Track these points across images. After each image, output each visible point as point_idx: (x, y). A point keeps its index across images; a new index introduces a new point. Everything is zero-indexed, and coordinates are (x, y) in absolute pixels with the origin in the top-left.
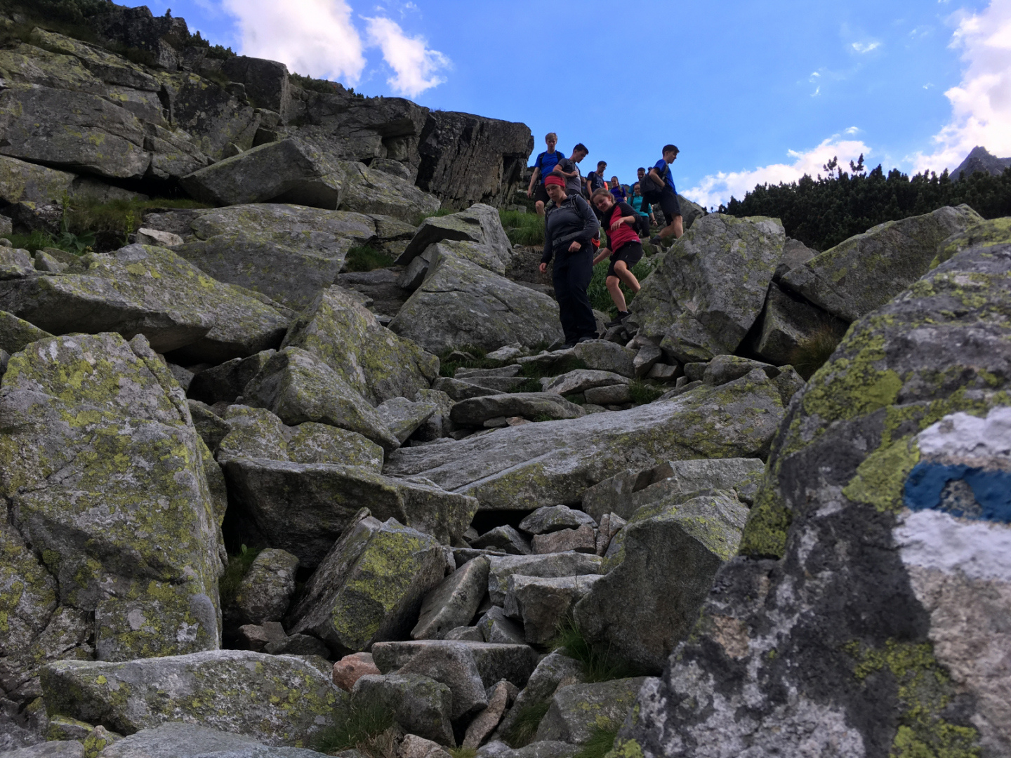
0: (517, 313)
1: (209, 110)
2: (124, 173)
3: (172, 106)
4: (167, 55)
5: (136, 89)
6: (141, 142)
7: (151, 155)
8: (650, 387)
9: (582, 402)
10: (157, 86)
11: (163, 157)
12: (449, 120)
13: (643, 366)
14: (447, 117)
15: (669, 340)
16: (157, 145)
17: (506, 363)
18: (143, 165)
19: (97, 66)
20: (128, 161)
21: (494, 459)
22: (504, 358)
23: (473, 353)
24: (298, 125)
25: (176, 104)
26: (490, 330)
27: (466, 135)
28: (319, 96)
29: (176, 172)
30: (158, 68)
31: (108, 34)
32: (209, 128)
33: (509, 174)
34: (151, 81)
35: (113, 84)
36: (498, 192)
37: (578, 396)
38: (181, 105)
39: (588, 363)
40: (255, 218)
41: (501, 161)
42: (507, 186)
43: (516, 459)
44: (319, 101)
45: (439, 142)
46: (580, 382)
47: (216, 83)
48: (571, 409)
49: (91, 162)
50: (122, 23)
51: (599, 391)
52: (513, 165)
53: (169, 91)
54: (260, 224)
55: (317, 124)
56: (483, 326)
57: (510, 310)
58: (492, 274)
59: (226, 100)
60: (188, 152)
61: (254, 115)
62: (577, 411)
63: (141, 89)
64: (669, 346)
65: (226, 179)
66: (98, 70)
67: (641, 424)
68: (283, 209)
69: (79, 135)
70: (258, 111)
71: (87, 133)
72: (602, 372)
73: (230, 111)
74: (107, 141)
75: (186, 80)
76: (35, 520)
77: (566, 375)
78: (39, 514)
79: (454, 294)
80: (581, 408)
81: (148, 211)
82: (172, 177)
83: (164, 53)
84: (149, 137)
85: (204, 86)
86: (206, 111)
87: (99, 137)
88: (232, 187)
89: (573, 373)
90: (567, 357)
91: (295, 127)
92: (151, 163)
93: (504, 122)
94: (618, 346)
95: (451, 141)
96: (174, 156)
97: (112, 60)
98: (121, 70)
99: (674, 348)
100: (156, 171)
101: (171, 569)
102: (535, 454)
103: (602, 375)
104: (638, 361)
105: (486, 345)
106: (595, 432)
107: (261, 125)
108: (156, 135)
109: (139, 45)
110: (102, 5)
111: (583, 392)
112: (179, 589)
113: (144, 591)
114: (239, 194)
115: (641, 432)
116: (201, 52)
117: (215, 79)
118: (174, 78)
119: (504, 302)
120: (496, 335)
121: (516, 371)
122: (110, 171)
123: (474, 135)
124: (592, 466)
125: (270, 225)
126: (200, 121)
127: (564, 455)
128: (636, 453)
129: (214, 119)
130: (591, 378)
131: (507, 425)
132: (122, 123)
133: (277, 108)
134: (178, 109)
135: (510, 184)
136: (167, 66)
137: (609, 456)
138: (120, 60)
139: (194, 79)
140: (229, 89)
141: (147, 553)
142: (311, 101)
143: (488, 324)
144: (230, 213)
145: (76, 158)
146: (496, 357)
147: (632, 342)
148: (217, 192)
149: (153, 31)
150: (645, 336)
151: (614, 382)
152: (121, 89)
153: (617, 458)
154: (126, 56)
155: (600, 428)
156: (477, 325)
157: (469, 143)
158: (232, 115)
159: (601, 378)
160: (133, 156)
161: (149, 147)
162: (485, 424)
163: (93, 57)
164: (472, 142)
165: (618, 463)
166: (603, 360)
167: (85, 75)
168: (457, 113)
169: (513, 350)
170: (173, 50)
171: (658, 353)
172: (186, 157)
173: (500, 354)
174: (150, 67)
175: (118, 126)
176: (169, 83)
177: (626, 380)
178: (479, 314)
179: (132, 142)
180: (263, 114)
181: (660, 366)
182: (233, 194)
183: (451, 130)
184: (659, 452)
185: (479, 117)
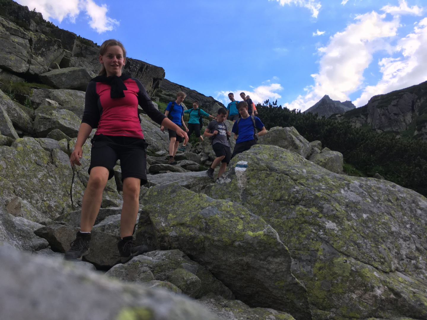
0: (164, 141)
1: (47, 48)
2: (20, 71)
3: (33, 45)
4: (33, 25)
5: (21, 37)
6: (27, 61)
7: (30, 65)
8: (205, 167)
9: (186, 169)
10: (29, 37)
11: (33, 66)
12: (135, 63)
13: (203, 161)
14: (134, 61)
15: (211, 154)
16: (32, 62)
17: (162, 155)
18: (26, 69)
19: (8, 27)
20: (21, 67)
21: (165, 180)
22: (161, 154)
23: (151, 151)
24: (78, 57)
25: (35, 44)
26: (156, 145)
27: (141, 69)
28: (86, 47)
29: (37, 72)
30: (29, 30)
31: (10, 14)
32: (45, 55)
33: (154, 85)
34: (27, 35)
35: (13, 34)
36: (150, 91)
37: (185, 167)
38: (36, 45)
39: (188, 158)
40: (71, 95)
41: (152, 80)
42: (153, 90)
43: (170, 181)
44: (86, 49)
45: (130, 71)
46: (186, 163)
47: (51, 39)
48: (183, 170)
49: (9, 66)
50: (16, 11)
51: (191, 167)
52: (156, 82)
53: (33, 40)
54: (73, 98)
55: (85, 57)
56: (154, 143)
57: (162, 139)
58: (156, 127)
59: (53, 45)
60: (42, 66)
61: (63, 52)
62: (185, 171)
63: (23, 38)
64: (211, 156)
65: (59, 79)
66: (8, 29)
67: (203, 175)
68: (81, 93)
69: (6, 56)
70: (64, 51)
71: (9, 55)
72: (192, 161)
73: (54, 49)
74: (16, 59)
75: (40, 36)
76: (83, 176)
77: (181, 161)
78: (84, 175)
79: (145, 132)
80: (186, 170)
81: (32, 88)
82: (35, 74)
83: (32, 25)
84: (30, 59)
85: (46, 39)
86: (45, 48)
87: (13, 57)
88: (61, 82)
89: (183, 161)
90: (181, 156)
91: (77, 58)
92: (29, 68)
93: (155, 66)
94: (197, 154)
95: (135, 71)
96: (38, 67)
97: (12, 25)
98: (17, 30)
99: (212, 157)
100: (30, 71)
101: (112, 189)
102: (175, 180)
103: (192, 162)
104: (202, 159)
105: (155, 149)
106: (191, 176)
107: (65, 56)
108: (33, 59)
109: (23, 20)
110: (9, 2)
111: (186, 166)
112: (114, 193)
113: (107, 193)
114: (63, 85)
115: (203, 177)
116: (44, 25)
117: (50, 37)
118: (35, 35)
119: (160, 136)
120: (158, 147)
121: (165, 158)
122: (15, 70)
123: (144, 70)
124: (190, 184)
125: (76, 98)
126: (43, 52)
127: (183, 181)
128: (202, 182)
129: (48, 52)
130: (189, 163)
131: (166, 173)
132: (22, 53)
133: (71, 50)
134: (35, 47)
135: (154, 89)
136: (32, 29)
137: (195, 182)
138: (15, 25)
139: (43, 36)
140: (55, 41)
141: (107, 186)
142: (83, 48)
143: (156, 143)
144: (63, 92)
145: (4, 64)
146: (159, 154)
147: (200, 154)
148: (55, 83)
149: (29, 16)
150: (205, 152)
151: (195, 164)
152: (15, 37)
153: (197, 183)
154: (17, 24)
155: (192, 175)
156: (153, 143)
157: (141, 72)
158: (55, 51)
159: (191, 163)
160: (23, 65)
161: (29, 62)
162: (160, 172)
163: (5, 23)
164: (143, 72)
165: (197, 184)
166: (192, 158)
167: (3, 30)
168: (138, 60)
169: (164, 152)
170: (35, 24)
171: (208, 158)
172: (41, 67)
173: (160, 153)
174: (26, 29)
175: (20, 54)
176: (33, 36)
177: (198, 164)
178: (153, 139)
179: (24, 60)
180: (66, 52)
181: (208, 161)
182: (61, 84)
183: (135, 67)
184: (207, 182)
185: (146, 63)
